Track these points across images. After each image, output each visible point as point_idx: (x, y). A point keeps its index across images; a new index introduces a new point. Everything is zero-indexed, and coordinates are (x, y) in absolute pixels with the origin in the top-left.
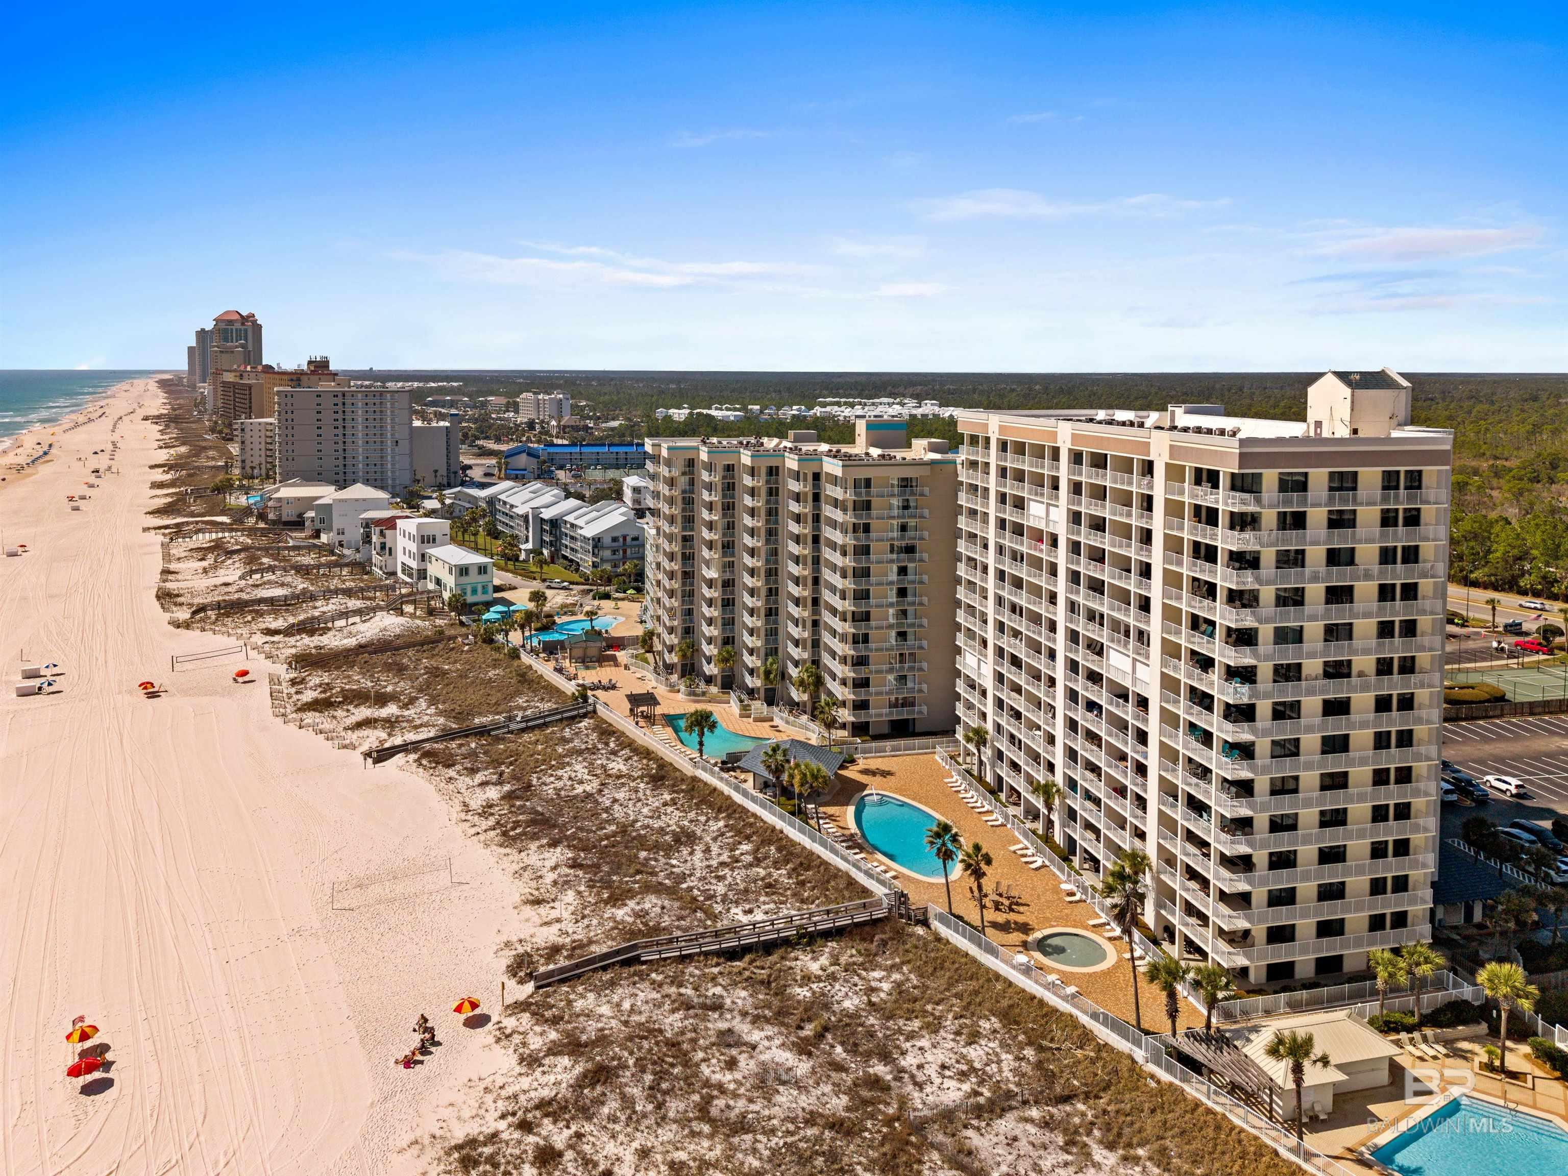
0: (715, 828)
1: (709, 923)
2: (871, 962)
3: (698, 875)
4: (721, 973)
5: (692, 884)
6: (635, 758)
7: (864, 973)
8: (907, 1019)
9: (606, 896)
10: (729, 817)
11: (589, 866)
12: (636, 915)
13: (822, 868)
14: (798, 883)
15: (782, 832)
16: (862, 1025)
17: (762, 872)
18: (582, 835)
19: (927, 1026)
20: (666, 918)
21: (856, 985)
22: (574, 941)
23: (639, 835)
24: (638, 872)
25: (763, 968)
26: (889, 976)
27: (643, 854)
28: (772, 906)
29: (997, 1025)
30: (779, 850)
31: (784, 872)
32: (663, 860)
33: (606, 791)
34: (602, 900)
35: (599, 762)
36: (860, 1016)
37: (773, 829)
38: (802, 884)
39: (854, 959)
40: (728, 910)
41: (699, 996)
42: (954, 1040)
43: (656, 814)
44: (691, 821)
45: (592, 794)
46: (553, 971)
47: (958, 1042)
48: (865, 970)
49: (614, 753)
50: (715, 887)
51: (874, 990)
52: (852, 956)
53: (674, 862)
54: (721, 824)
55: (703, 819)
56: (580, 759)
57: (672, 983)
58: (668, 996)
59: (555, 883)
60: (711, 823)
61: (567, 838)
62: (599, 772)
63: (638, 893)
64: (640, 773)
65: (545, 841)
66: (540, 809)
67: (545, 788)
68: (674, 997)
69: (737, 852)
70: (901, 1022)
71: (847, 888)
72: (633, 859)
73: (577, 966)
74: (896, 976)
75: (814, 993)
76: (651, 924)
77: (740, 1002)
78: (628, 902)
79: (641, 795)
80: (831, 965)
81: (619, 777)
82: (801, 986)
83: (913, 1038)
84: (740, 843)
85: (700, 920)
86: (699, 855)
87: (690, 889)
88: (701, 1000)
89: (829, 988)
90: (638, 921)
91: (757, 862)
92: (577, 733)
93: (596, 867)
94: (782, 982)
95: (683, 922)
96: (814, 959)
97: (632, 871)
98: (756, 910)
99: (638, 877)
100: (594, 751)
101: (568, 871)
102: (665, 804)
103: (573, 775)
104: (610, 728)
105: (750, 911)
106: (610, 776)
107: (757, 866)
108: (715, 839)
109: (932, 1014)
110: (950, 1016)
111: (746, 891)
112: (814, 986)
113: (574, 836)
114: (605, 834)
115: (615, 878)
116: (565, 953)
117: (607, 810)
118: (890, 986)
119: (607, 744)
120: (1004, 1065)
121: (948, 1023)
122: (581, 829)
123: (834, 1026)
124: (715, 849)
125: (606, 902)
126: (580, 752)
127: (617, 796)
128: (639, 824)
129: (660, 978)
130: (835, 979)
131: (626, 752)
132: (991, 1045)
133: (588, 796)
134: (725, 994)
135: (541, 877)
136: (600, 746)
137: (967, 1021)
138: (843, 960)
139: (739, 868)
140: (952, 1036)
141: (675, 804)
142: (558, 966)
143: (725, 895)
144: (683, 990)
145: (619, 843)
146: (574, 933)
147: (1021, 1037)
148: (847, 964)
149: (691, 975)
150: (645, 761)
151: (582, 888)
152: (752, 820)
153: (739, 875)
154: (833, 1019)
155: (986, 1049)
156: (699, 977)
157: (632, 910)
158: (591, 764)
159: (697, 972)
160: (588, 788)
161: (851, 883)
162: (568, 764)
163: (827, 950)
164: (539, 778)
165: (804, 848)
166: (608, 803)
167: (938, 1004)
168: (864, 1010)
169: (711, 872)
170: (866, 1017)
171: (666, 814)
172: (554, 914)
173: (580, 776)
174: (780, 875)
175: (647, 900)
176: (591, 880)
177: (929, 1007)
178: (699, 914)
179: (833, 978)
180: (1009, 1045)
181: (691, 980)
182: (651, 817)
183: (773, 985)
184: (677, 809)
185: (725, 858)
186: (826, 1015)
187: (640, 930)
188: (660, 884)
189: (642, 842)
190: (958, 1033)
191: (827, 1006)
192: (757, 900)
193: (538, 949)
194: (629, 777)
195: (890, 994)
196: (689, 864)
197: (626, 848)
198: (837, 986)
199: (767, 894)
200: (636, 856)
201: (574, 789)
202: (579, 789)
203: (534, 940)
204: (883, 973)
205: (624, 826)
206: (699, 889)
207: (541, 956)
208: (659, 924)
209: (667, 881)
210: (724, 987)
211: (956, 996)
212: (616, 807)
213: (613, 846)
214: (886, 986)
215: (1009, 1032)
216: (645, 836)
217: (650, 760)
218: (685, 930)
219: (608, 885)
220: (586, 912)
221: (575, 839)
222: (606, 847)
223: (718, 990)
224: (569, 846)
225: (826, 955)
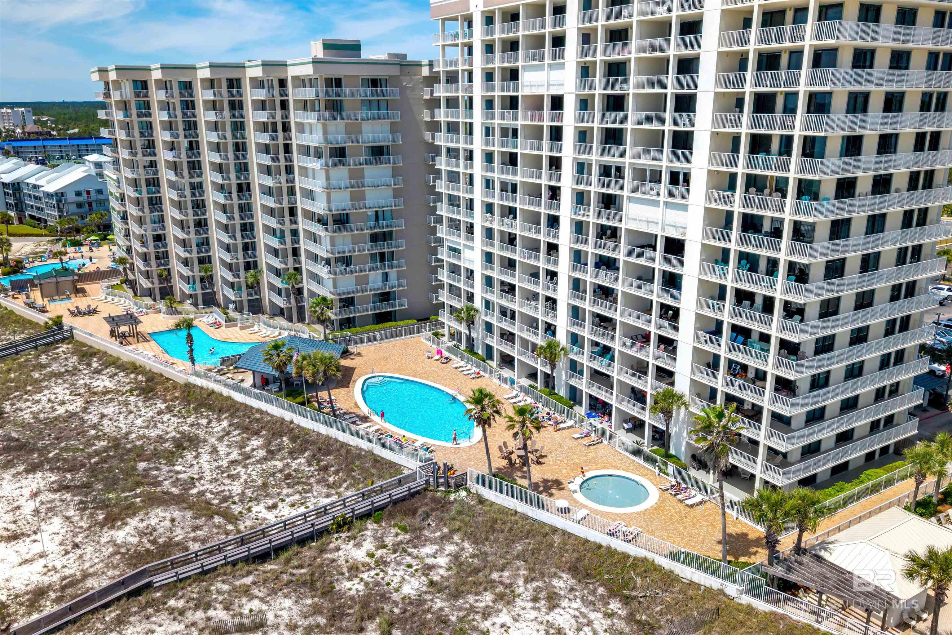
0: (219, 428)
1: (230, 527)
2: (418, 537)
3: (209, 478)
4: (254, 583)
5: (203, 488)
6: (122, 374)
7: (415, 551)
8: (476, 594)
9: (101, 517)
10: (232, 416)
11: (76, 487)
12: (142, 534)
13: (343, 451)
14: (320, 470)
15: (292, 422)
16: (429, 611)
17: (279, 465)
18: (65, 455)
19: (500, 597)
20: (178, 531)
21: (410, 566)
22: (64, 578)
23: (135, 446)
24: (138, 484)
25: (301, 567)
26: (442, 550)
27: (142, 465)
28: (297, 497)
29: (572, 582)
30: (293, 439)
31: (303, 461)
32: (165, 468)
33: (92, 408)
34: (97, 523)
35: (82, 382)
36: (425, 601)
37: (283, 421)
38: (325, 469)
39: (400, 538)
40: (249, 510)
41: (233, 616)
42: (534, 608)
43: (151, 423)
44: (192, 425)
45: (76, 414)
46: (39, 621)
47: (539, 609)
48: (415, 547)
49: (98, 372)
50: (230, 488)
51: (431, 567)
52: (397, 535)
53: (178, 468)
54: (225, 423)
55: (204, 421)
56: (60, 381)
57: (197, 607)
58: (193, 624)
59: (36, 512)
60: (213, 424)
61: (48, 461)
62: (82, 391)
63: (140, 509)
64: (128, 387)
65: (21, 468)
66: (14, 435)
67: (20, 414)
68: (201, 624)
69: (248, 449)
70: (471, 599)
71: (373, 466)
72: (131, 472)
73: (71, 609)
74: (450, 548)
75: (367, 584)
76: (161, 541)
77: (284, 614)
78: (129, 520)
79: (132, 407)
80: (378, 548)
81: (105, 393)
82: (349, 579)
83: (489, 615)
84: (249, 439)
85: (219, 527)
86: (205, 457)
87: (202, 493)
88: (236, 621)
89: (381, 575)
90: (145, 540)
91: (272, 454)
92: (54, 359)
93: (86, 487)
94: (328, 579)
95: (199, 533)
96: (358, 545)
97: (130, 483)
98: (280, 505)
99: (138, 491)
100: (75, 372)
101: (51, 496)
102: (160, 413)
103: (53, 397)
104: (91, 350)
105: (274, 506)
106: (95, 393)
107: (272, 459)
108: (221, 439)
109: (502, 583)
110: (520, 582)
111: (265, 485)
112: (365, 576)
113: (57, 458)
114: (95, 451)
115: (110, 496)
116: (53, 595)
117: (94, 427)
118: (447, 560)
119: (89, 365)
120: (596, 625)
121: (521, 589)
122: (66, 449)
123: (399, 619)
124: (222, 449)
125: (102, 525)
126: (59, 375)
127: (105, 412)
128: (134, 436)
129: (181, 604)
130: (386, 564)
131: (111, 370)
132: (575, 605)
133: (72, 415)
134: (264, 607)
135: (18, 507)
136: (81, 368)
137: (540, 584)
138: (389, 540)
139: (252, 464)
140: (530, 605)
141: (172, 411)
142: (45, 613)
143: (243, 493)
144: (211, 613)
145: (113, 457)
146: (64, 567)
147: (601, 590)
148: (393, 545)
149: (219, 592)
150: (132, 376)
151: (71, 513)
152: (258, 416)
153: (254, 471)
154: (396, 611)
155: (571, 611)
156: (229, 593)
157: (136, 528)
158: (73, 385)
159: (226, 587)
160: (71, 408)
161: (377, 461)
162: (46, 387)
163: (369, 533)
164: (12, 405)
165: (319, 434)
166: (95, 420)
167: (502, 570)
168: (426, 593)
169: (223, 472)
170: (432, 600)
171: (163, 423)
172: (37, 548)
173: (60, 397)
174: (300, 464)
175: (152, 514)
176: (81, 502)
177: (495, 576)
178: (217, 520)
179: (382, 563)
180: (592, 602)
181: (221, 598)
182: (147, 427)
183: (318, 584)
184: (175, 416)
185: (235, 455)
186: (387, 608)
187: (148, 550)
188: (167, 493)
189: (140, 454)
190: (535, 599)
191: (384, 597)
192: (279, 494)
193: (17, 596)
194: (118, 392)
195: (448, 569)
196: (196, 468)
197: (122, 461)
198: (390, 572)
199: (289, 486)
200: (134, 469)
201: (55, 410)
202: (61, 410)
203: (11, 585)
204: (436, 547)
205: (116, 439)
206: (211, 492)
207: (21, 604)
208: (171, 539)
209: (173, 490)
210: (263, 600)
211: (518, 557)
212: (105, 422)
213: (105, 462)
214: (442, 561)
215: (586, 587)
216: (142, 446)
217: (138, 374)
218: (204, 541)
219: (104, 505)
220: (78, 540)
221: (58, 461)
222: (97, 463)
223: (256, 605)
224: (51, 470)
225: (369, 539)
